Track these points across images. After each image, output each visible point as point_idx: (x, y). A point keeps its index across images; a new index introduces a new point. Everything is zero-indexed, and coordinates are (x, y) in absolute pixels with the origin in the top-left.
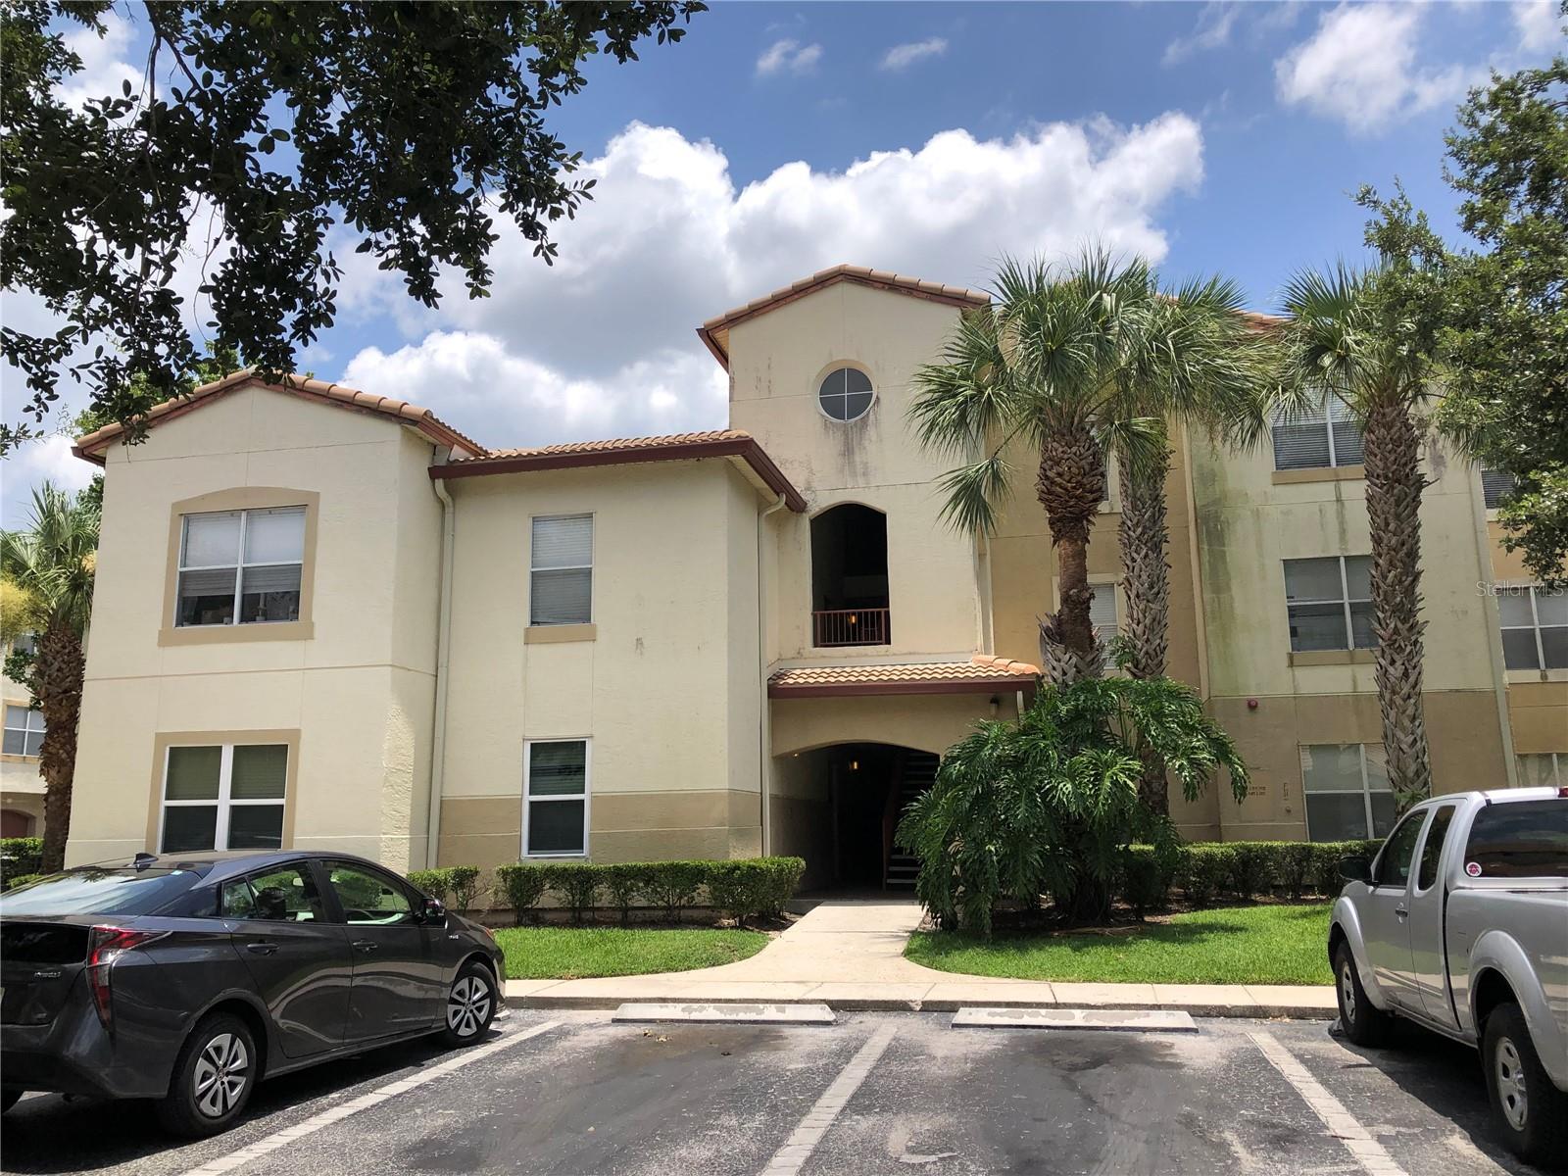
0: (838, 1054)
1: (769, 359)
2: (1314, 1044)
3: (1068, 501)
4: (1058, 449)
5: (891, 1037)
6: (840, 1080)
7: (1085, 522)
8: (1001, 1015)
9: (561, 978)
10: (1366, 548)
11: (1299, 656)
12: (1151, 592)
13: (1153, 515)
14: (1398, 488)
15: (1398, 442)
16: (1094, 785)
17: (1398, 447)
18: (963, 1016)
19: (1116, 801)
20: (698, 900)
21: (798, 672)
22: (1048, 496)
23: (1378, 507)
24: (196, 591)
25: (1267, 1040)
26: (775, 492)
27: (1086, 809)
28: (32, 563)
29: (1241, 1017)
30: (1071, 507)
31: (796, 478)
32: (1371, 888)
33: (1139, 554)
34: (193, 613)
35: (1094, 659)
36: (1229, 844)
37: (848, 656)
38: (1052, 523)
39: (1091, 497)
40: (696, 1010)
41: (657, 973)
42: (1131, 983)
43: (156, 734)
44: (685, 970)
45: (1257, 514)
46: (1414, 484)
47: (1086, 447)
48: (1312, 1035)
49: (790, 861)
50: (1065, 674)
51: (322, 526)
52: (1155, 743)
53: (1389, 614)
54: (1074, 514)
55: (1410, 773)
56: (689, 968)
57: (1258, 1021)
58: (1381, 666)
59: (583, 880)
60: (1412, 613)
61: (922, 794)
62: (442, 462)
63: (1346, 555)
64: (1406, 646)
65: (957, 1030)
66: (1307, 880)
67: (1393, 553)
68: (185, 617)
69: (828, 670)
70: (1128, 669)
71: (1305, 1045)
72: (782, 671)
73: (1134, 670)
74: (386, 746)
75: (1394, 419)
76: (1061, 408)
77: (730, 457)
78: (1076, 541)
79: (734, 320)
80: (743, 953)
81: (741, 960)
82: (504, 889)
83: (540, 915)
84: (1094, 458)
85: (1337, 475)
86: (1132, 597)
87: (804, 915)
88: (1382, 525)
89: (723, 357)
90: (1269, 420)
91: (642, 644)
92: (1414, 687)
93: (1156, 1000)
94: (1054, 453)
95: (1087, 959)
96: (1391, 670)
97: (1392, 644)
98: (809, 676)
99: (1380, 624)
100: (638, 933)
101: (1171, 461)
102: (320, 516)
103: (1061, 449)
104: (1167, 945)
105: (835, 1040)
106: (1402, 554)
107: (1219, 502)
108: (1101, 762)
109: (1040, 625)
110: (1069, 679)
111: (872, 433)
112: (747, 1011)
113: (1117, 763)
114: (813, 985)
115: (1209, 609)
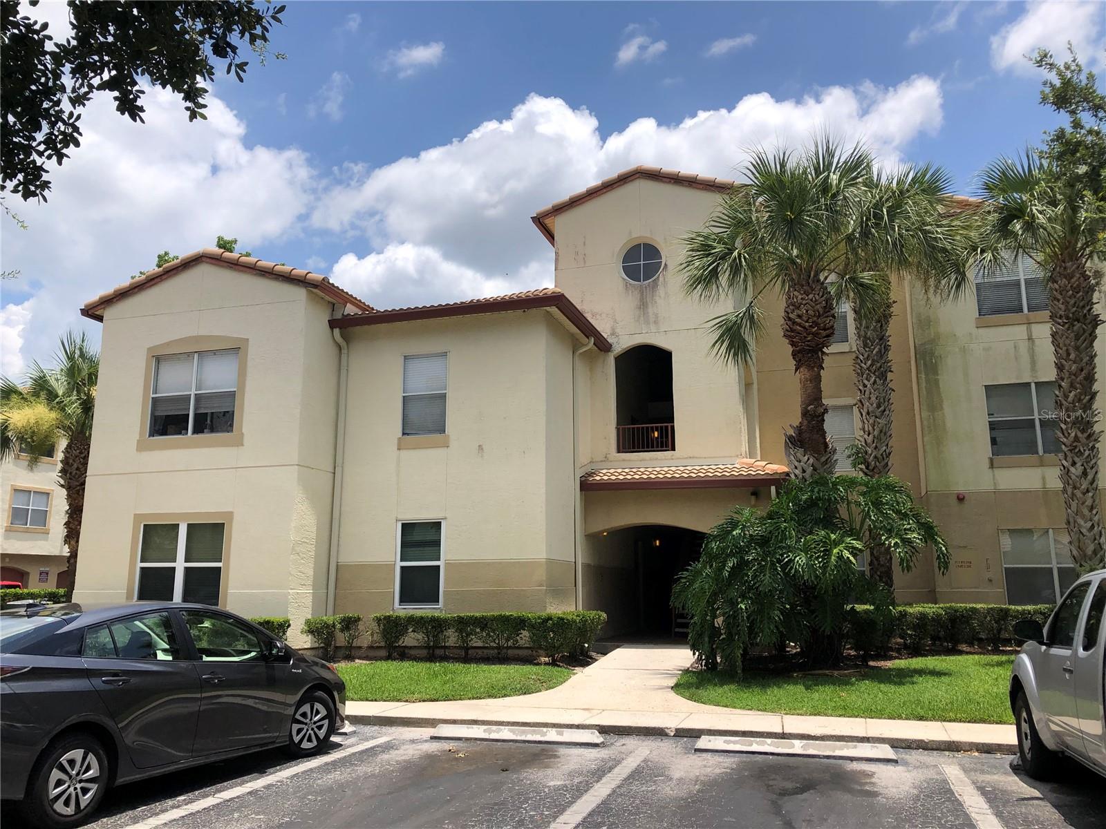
0: (593, 774)
1: (584, 237)
2: (996, 777)
3: (805, 337)
4: (798, 296)
5: (642, 759)
6: (585, 797)
7: (820, 353)
8: (734, 743)
9: (407, 701)
10: (1050, 374)
11: (999, 459)
12: (879, 410)
13: (880, 351)
14: (1077, 325)
15: (1076, 290)
16: (823, 559)
17: (1077, 293)
18: (703, 742)
19: (841, 572)
20: (521, 643)
21: (604, 471)
22: (791, 334)
23: (1061, 341)
24: (162, 412)
25: (956, 772)
26: (586, 336)
27: (817, 577)
28: (60, 393)
29: (936, 750)
30: (809, 341)
31: (603, 326)
32: (1044, 648)
33: (869, 381)
34: (161, 428)
35: (827, 460)
36: (941, 605)
37: (643, 460)
38: (794, 355)
39: (824, 333)
40: (494, 731)
41: (480, 698)
42: (849, 717)
43: (135, 515)
44: (502, 697)
45: (964, 350)
46: (1091, 322)
47: (821, 294)
48: (995, 768)
49: (593, 614)
50: (804, 471)
51: (250, 363)
53: (1070, 425)
54: (810, 346)
55: (1089, 551)
56: (505, 696)
57: (951, 754)
58: (1064, 466)
59: (437, 625)
60: (1089, 424)
61: (690, 565)
62: (338, 316)
63: (1036, 381)
64: (1085, 450)
65: (699, 754)
66: (1005, 635)
67: (1073, 377)
68: (155, 430)
69: (627, 470)
70: (861, 469)
71: (988, 778)
72: (593, 471)
73: (866, 470)
74: (293, 524)
75: (1074, 271)
76: (801, 265)
77: (548, 308)
78: (813, 367)
79: (559, 209)
80: (548, 684)
81: (547, 690)
82: (378, 631)
83: (406, 651)
84: (827, 303)
85: (1028, 319)
86: (864, 414)
87: (605, 654)
88: (1065, 356)
89: (550, 236)
90: (971, 274)
91: (482, 449)
92: (1092, 483)
93: (866, 732)
94: (795, 300)
95: (816, 696)
96: (1072, 469)
97: (1074, 449)
98: (612, 474)
99: (1063, 434)
100: (473, 667)
101: (895, 309)
102: (249, 356)
103: (800, 297)
104: (882, 685)
105: (597, 760)
106: (1081, 377)
107: (933, 341)
108: (830, 540)
109: (785, 435)
110: (807, 475)
111: (661, 291)
112: (533, 733)
113: (843, 542)
114: (595, 712)
115: (925, 423)
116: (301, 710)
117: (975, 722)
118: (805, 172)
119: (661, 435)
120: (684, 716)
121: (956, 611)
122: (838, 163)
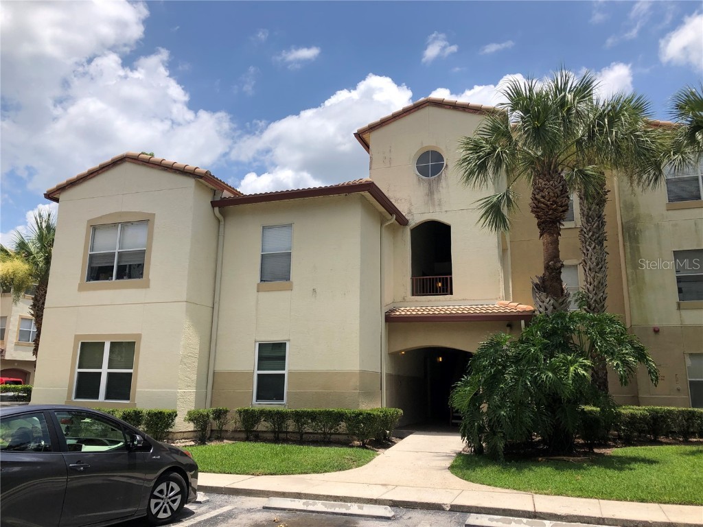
1: (390, 147)
3: (548, 212)
4: (542, 183)
7: (558, 224)
8: (497, 521)
9: (253, 474)
11: (683, 304)
12: (598, 268)
13: (598, 225)
18: (473, 519)
20: (340, 430)
21: (402, 309)
22: (537, 209)
24: (97, 264)
26: (390, 213)
28: (34, 252)
30: (550, 215)
31: (403, 208)
33: (590, 247)
34: (95, 275)
35: (563, 301)
36: (644, 408)
37: (429, 301)
38: (539, 225)
39: (561, 209)
40: (311, 504)
43: (76, 335)
45: (657, 226)
47: (559, 181)
49: (393, 410)
50: (546, 309)
51: (156, 230)
52: (600, 351)
54: (551, 219)
56: (325, 472)
59: (280, 417)
61: (464, 377)
62: (218, 198)
66: (691, 430)
68: (91, 276)
69: (418, 308)
70: (585, 309)
72: (394, 308)
73: (588, 310)
74: (182, 343)
76: (544, 161)
77: (362, 193)
78: (553, 234)
79: (373, 128)
80: (358, 462)
81: (357, 467)
82: (239, 420)
83: (259, 435)
84: (563, 188)
86: (587, 270)
87: (402, 439)
89: (366, 146)
91: (315, 292)
93: (601, 513)
94: (540, 185)
100: (305, 448)
101: (609, 196)
102: (155, 226)
103: (544, 183)
104: (608, 471)
107: (636, 219)
108: (567, 361)
109: (533, 282)
110: (549, 312)
111: (443, 183)
112: (341, 506)
113: (577, 361)
114: (390, 487)
115: (630, 278)
116: (159, 488)
117: (685, 504)
118: (547, 94)
119: (443, 285)
120: (456, 493)
121: (657, 413)
122: (571, 88)
